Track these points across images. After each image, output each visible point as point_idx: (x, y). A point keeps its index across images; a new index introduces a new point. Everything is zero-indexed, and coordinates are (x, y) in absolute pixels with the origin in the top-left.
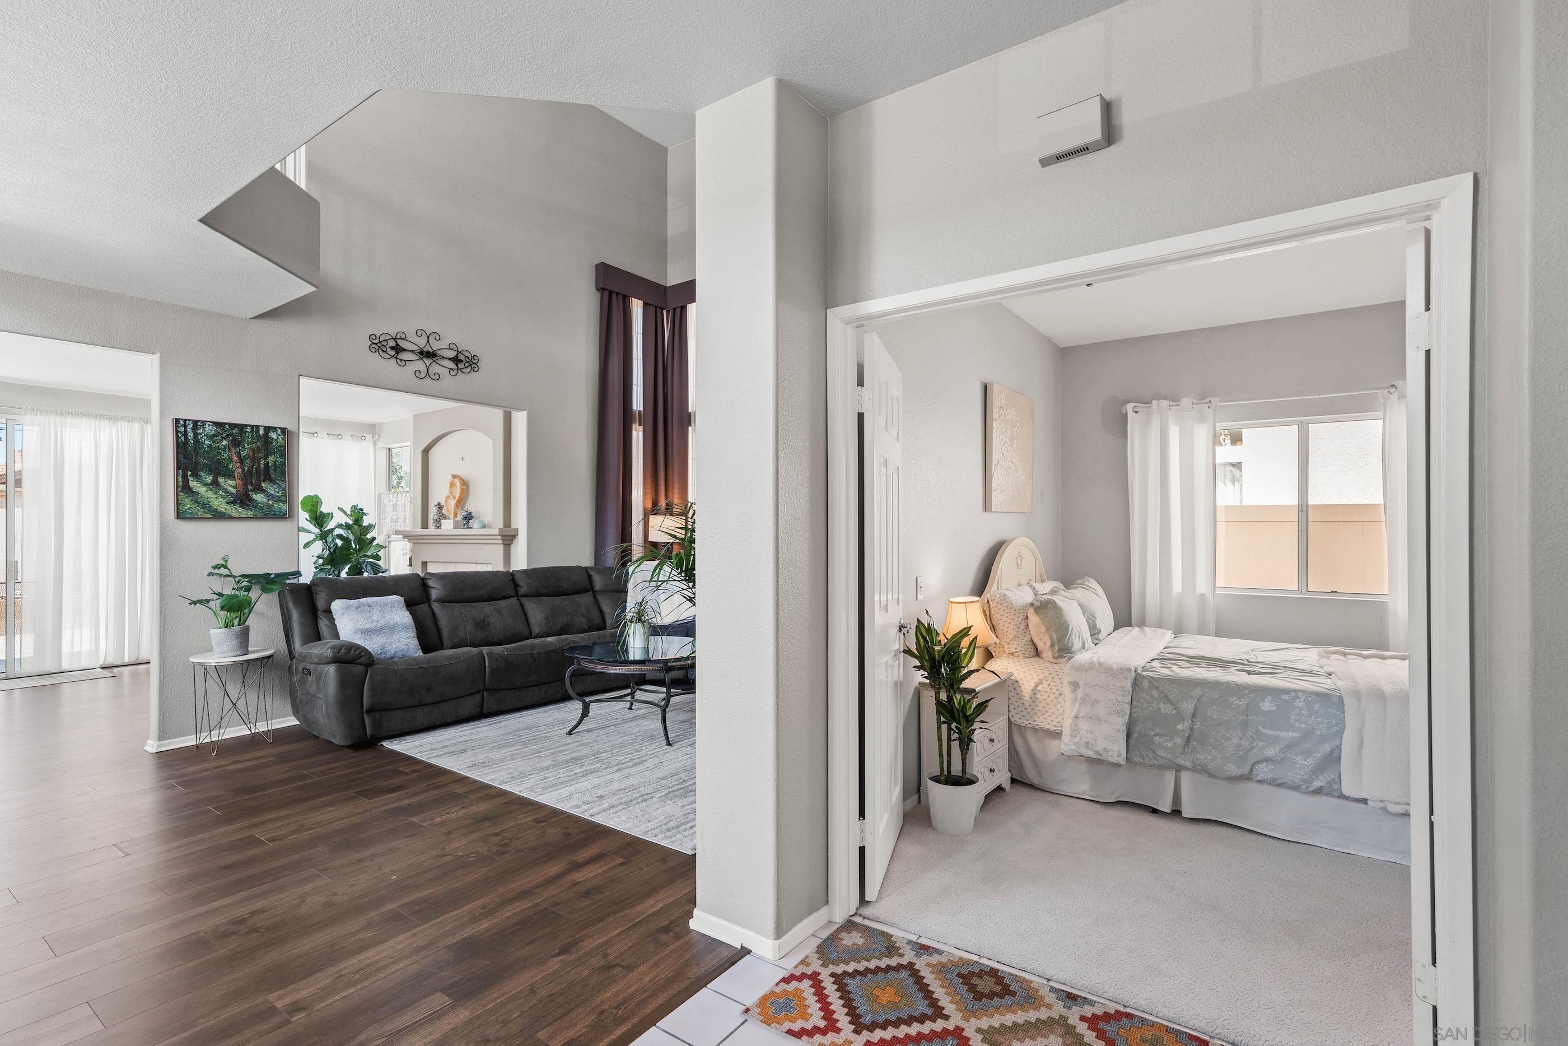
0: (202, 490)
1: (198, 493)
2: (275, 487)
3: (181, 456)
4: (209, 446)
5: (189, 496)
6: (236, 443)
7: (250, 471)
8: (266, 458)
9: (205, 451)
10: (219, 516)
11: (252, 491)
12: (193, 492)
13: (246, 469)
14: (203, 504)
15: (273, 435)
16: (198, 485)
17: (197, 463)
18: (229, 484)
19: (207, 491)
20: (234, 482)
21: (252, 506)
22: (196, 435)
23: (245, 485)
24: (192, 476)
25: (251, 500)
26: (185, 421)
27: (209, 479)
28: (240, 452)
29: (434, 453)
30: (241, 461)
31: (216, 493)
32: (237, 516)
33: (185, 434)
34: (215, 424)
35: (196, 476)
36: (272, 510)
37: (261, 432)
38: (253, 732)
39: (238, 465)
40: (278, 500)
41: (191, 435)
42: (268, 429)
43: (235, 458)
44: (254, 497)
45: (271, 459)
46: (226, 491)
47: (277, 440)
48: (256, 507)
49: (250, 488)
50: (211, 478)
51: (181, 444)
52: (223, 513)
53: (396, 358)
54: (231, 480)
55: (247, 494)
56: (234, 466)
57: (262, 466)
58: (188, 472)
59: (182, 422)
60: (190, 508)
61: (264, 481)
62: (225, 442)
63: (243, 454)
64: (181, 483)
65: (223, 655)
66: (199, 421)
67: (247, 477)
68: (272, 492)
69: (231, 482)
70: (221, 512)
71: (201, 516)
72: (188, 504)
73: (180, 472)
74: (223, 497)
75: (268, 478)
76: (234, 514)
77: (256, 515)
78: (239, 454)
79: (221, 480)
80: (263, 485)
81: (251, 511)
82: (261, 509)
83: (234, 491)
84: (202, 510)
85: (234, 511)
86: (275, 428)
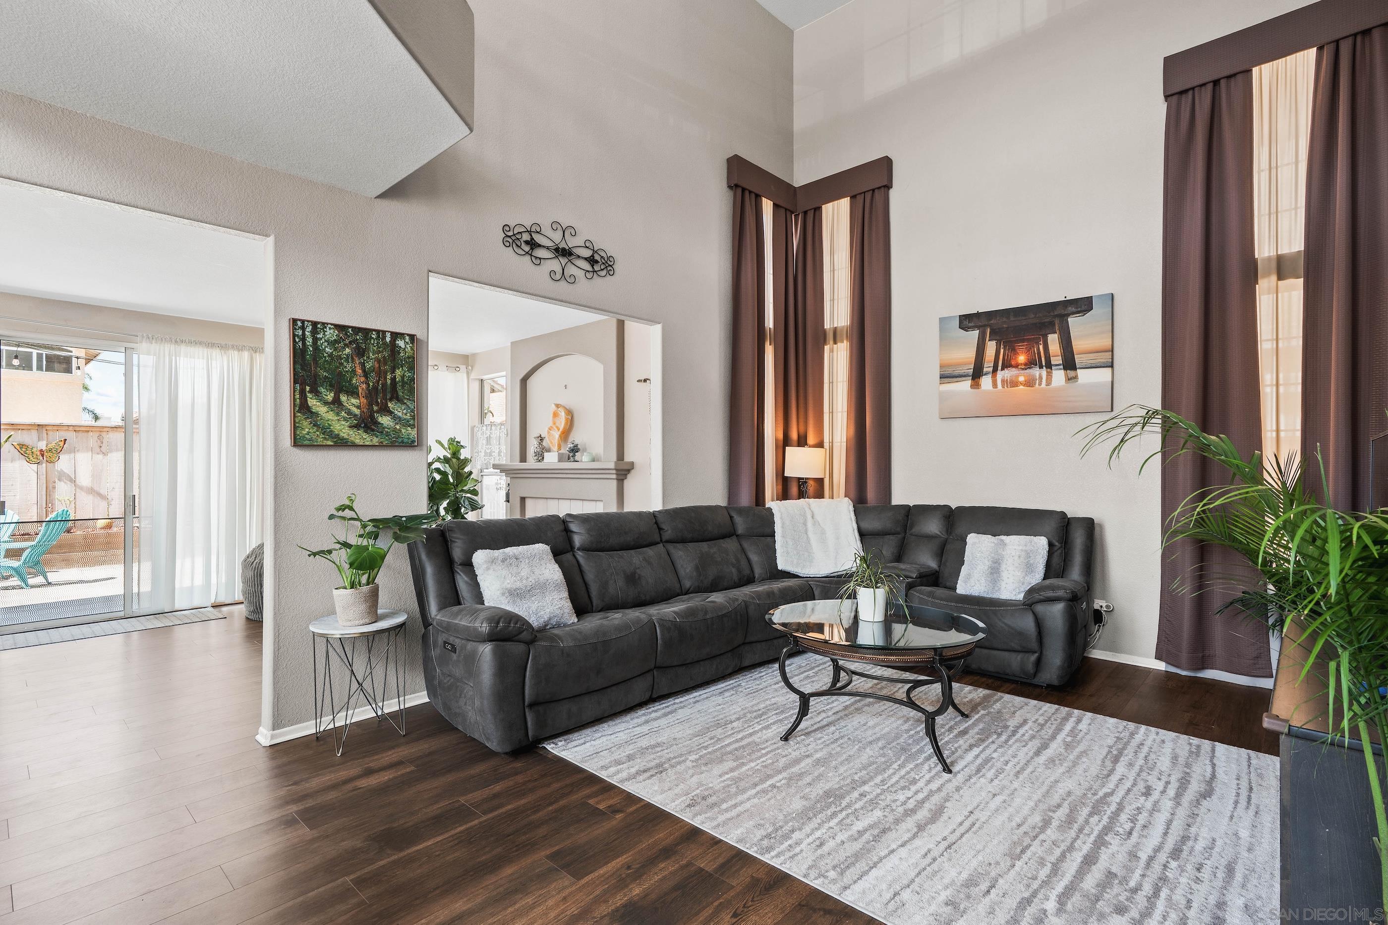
0: (322, 410)
1: (317, 414)
2: (403, 408)
3: (298, 366)
4: (330, 355)
5: (308, 418)
6: (360, 352)
7: (375, 388)
8: (393, 372)
9: (325, 361)
10: (342, 443)
11: (377, 412)
12: (312, 413)
13: (371, 384)
14: (323, 428)
15: (401, 343)
16: (318, 403)
17: (316, 376)
18: (352, 403)
19: (328, 412)
20: (358, 401)
21: (377, 431)
22: (315, 340)
23: (370, 405)
24: (310, 392)
25: (376, 423)
26: (303, 321)
27: (330, 397)
28: (364, 363)
29: (532, 382)
30: (366, 374)
31: (338, 414)
32: (361, 444)
33: (303, 339)
34: (337, 327)
35: (315, 392)
36: (399, 437)
37: (388, 339)
38: (380, 713)
39: (363, 379)
40: (407, 424)
41: (309, 341)
42: (395, 335)
43: (359, 371)
44: (380, 419)
45: (398, 372)
46: (349, 412)
47: (405, 349)
48: (382, 432)
49: (375, 408)
50: (332, 395)
51: (299, 351)
52: (345, 439)
53: (531, 255)
54: (355, 398)
55: (372, 417)
56: (358, 381)
57: (389, 382)
58: (307, 387)
59: (299, 324)
60: (308, 433)
61: (391, 400)
62: (348, 350)
63: (368, 366)
64: (298, 400)
65: (349, 624)
66: (319, 323)
67: (372, 394)
68: (400, 414)
69: (354, 401)
70: (343, 439)
71: (321, 443)
72: (306, 428)
73: (298, 386)
74: (345, 419)
75: (395, 397)
76: (358, 441)
77: (382, 443)
78: (363, 365)
79: (343, 398)
80: (390, 405)
81: (377, 437)
82: (388, 434)
83: (357, 411)
84: (322, 436)
85: (358, 436)
86: (403, 334)
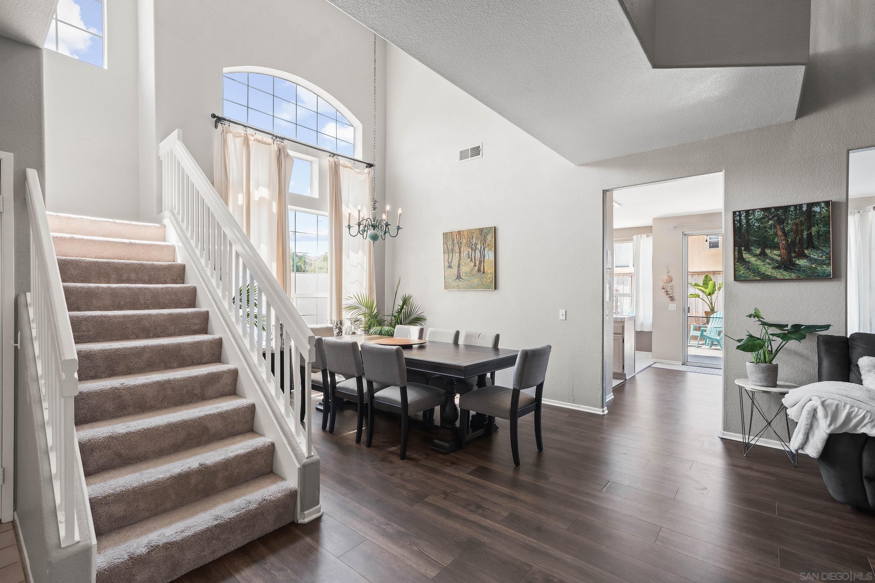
0: (753, 260)
1: (749, 262)
2: (819, 253)
3: (736, 237)
4: (758, 227)
5: (743, 265)
6: (781, 221)
7: (793, 242)
8: (809, 228)
9: (755, 231)
10: (766, 278)
11: (795, 257)
12: (746, 262)
13: (790, 240)
14: (753, 270)
15: (817, 209)
16: (750, 256)
17: (748, 241)
18: (775, 254)
19: (757, 260)
20: (779, 252)
21: (795, 270)
22: (748, 220)
23: (789, 253)
24: (744, 250)
25: (795, 264)
26: (740, 212)
27: (758, 251)
28: (784, 228)
30: (785, 234)
31: (764, 261)
32: (781, 278)
33: (740, 221)
34: (762, 209)
35: (748, 250)
36: (815, 272)
37: (804, 209)
39: (783, 238)
40: (822, 263)
41: (744, 221)
42: (810, 205)
43: (780, 233)
44: (797, 262)
45: (814, 230)
46: (772, 259)
47: (820, 212)
48: (799, 270)
49: (793, 255)
50: (760, 250)
51: (737, 228)
52: (769, 275)
54: (777, 250)
55: (790, 260)
56: (780, 240)
57: (805, 236)
58: (742, 248)
59: (737, 213)
60: (743, 273)
61: (807, 248)
62: (771, 222)
63: (786, 229)
64: (737, 256)
66: (750, 210)
67: (790, 247)
68: (816, 257)
69: (776, 252)
70: (768, 275)
71: (752, 279)
72: (742, 271)
73: (737, 248)
74: (769, 264)
75: (811, 244)
76: (779, 276)
77: (799, 277)
78: (783, 229)
79: (768, 251)
80: (806, 252)
81: (795, 273)
82: (804, 271)
83: (778, 258)
84: (752, 274)
85: (777, 274)
86: (819, 202)
